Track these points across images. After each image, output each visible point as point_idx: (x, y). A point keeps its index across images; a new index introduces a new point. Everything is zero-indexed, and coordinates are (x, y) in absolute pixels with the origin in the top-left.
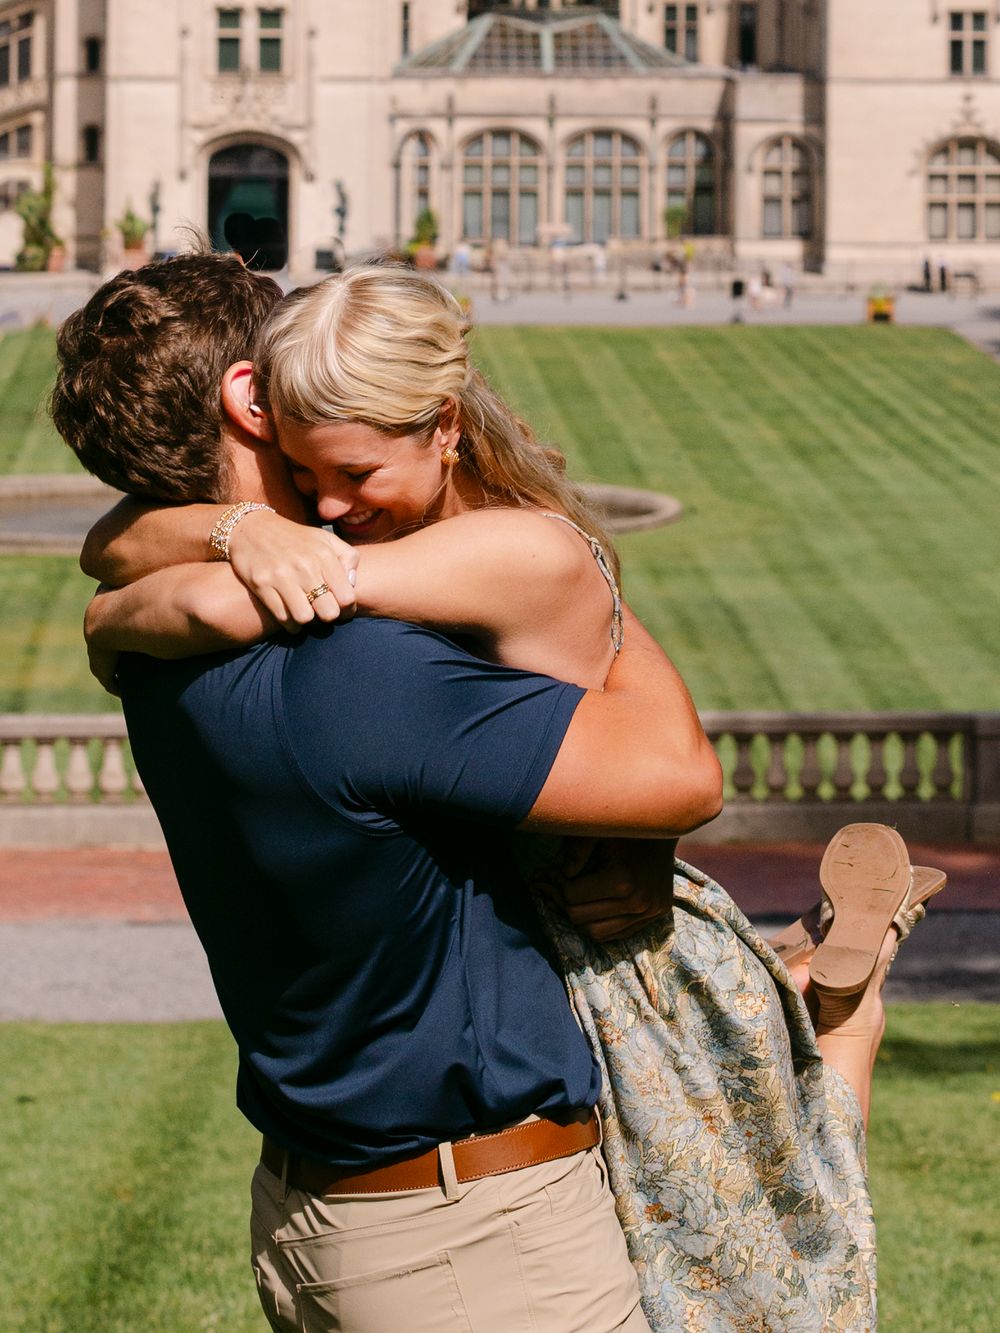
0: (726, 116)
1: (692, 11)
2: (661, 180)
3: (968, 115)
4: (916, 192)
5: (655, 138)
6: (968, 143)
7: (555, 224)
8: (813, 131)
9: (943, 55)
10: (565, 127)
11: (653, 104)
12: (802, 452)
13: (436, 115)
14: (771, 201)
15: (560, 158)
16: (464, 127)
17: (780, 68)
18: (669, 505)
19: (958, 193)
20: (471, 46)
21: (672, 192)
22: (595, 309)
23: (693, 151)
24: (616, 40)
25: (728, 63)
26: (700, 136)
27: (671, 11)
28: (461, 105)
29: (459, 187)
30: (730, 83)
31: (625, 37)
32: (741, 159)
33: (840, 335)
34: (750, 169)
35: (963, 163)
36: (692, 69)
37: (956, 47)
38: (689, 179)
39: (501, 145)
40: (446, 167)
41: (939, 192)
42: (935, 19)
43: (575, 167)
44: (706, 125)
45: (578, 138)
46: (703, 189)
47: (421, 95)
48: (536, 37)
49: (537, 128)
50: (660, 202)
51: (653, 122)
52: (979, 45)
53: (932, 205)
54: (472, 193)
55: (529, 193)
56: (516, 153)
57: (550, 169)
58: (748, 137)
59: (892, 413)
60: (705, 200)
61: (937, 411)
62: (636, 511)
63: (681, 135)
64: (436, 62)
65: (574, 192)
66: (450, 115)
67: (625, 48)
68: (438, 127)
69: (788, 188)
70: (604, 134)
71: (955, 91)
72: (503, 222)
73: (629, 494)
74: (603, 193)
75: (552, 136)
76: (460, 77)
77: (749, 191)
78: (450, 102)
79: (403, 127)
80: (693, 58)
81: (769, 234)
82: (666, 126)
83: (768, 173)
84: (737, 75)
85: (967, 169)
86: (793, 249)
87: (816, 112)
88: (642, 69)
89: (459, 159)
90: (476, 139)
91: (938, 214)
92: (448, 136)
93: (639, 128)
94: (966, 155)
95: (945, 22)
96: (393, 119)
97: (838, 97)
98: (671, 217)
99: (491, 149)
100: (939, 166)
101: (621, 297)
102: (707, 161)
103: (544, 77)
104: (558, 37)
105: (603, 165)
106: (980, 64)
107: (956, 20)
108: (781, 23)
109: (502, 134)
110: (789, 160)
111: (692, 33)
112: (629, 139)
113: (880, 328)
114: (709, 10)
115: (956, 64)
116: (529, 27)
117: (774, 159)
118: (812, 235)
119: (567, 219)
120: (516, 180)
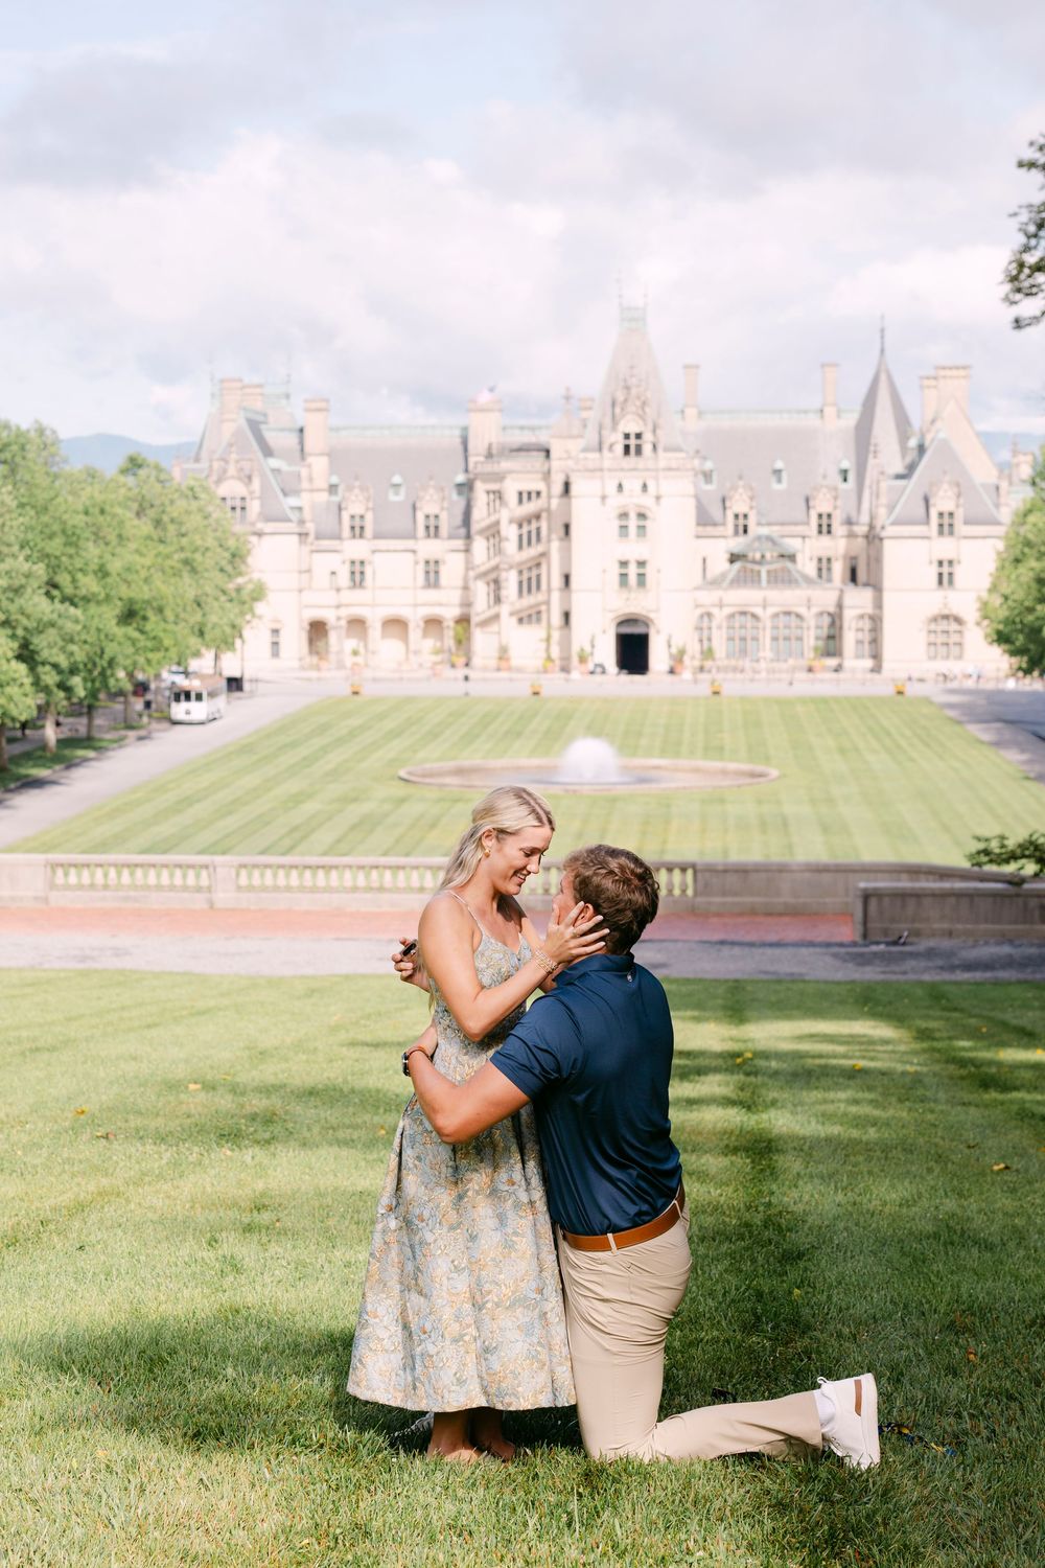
0: (840, 606)
1: (829, 560)
2: (812, 633)
3: (945, 605)
4: (922, 638)
5: (810, 615)
6: (946, 617)
7: (767, 652)
8: (877, 612)
9: (935, 579)
10: (771, 610)
11: (809, 600)
12: (842, 751)
13: (714, 606)
14: (859, 642)
15: (768, 624)
16: (727, 611)
17: (866, 585)
18: (774, 773)
19: (941, 639)
20: (731, 576)
21: (817, 638)
22: (779, 689)
23: (826, 620)
24: (794, 573)
25: (844, 582)
26: (829, 614)
27: (820, 560)
28: (725, 601)
29: (725, 636)
30: (842, 591)
31: (798, 572)
32: (846, 625)
33: (880, 701)
34: (850, 628)
35: (943, 625)
36: (828, 585)
37: (940, 575)
38: (825, 632)
39: (743, 618)
40: (719, 627)
41: (932, 638)
42: (931, 562)
43: (775, 628)
44: (832, 609)
45: (776, 615)
46: (831, 637)
47: (709, 597)
48: (759, 572)
49: (758, 611)
50: (812, 642)
51: (809, 608)
52: (950, 574)
53: (930, 644)
54: (730, 639)
55: (755, 639)
56: (749, 621)
57: (764, 629)
58: (849, 615)
59: (889, 734)
60: (831, 642)
61: (908, 733)
62: (761, 775)
63: (821, 614)
64: (715, 583)
65: (775, 639)
66: (721, 606)
67: (797, 576)
68: (715, 611)
69: (867, 637)
70: (788, 613)
71: (940, 594)
72: (744, 652)
73: (759, 768)
74: (787, 639)
75: (765, 615)
76: (726, 589)
77: (849, 639)
78: (721, 600)
79: (699, 611)
80: (829, 580)
81: (857, 657)
82: (815, 610)
83: (858, 630)
84: (844, 588)
85: (946, 628)
86: (869, 663)
87: (878, 604)
88: (804, 585)
89: (725, 624)
90: (732, 616)
91: (932, 648)
92: (720, 615)
93: (802, 611)
94: (945, 622)
95: (936, 564)
96: (697, 606)
97: (887, 597)
98: (816, 649)
99: (739, 620)
100: (933, 627)
101: (791, 684)
102: (832, 624)
103: (760, 588)
104: (769, 572)
105: (787, 627)
106: (951, 582)
107: (940, 563)
108: (868, 564)
109: (744, 613)
110: (867, 624)
111: (829, 569)
112: (798, 616)
113: (900, 697)
114: (837, 560)
115: (940, 582)
116: (756, 567)
117: (861, 624)
118: (876, 656)
119: (771, 649)
120: (749, 633)
